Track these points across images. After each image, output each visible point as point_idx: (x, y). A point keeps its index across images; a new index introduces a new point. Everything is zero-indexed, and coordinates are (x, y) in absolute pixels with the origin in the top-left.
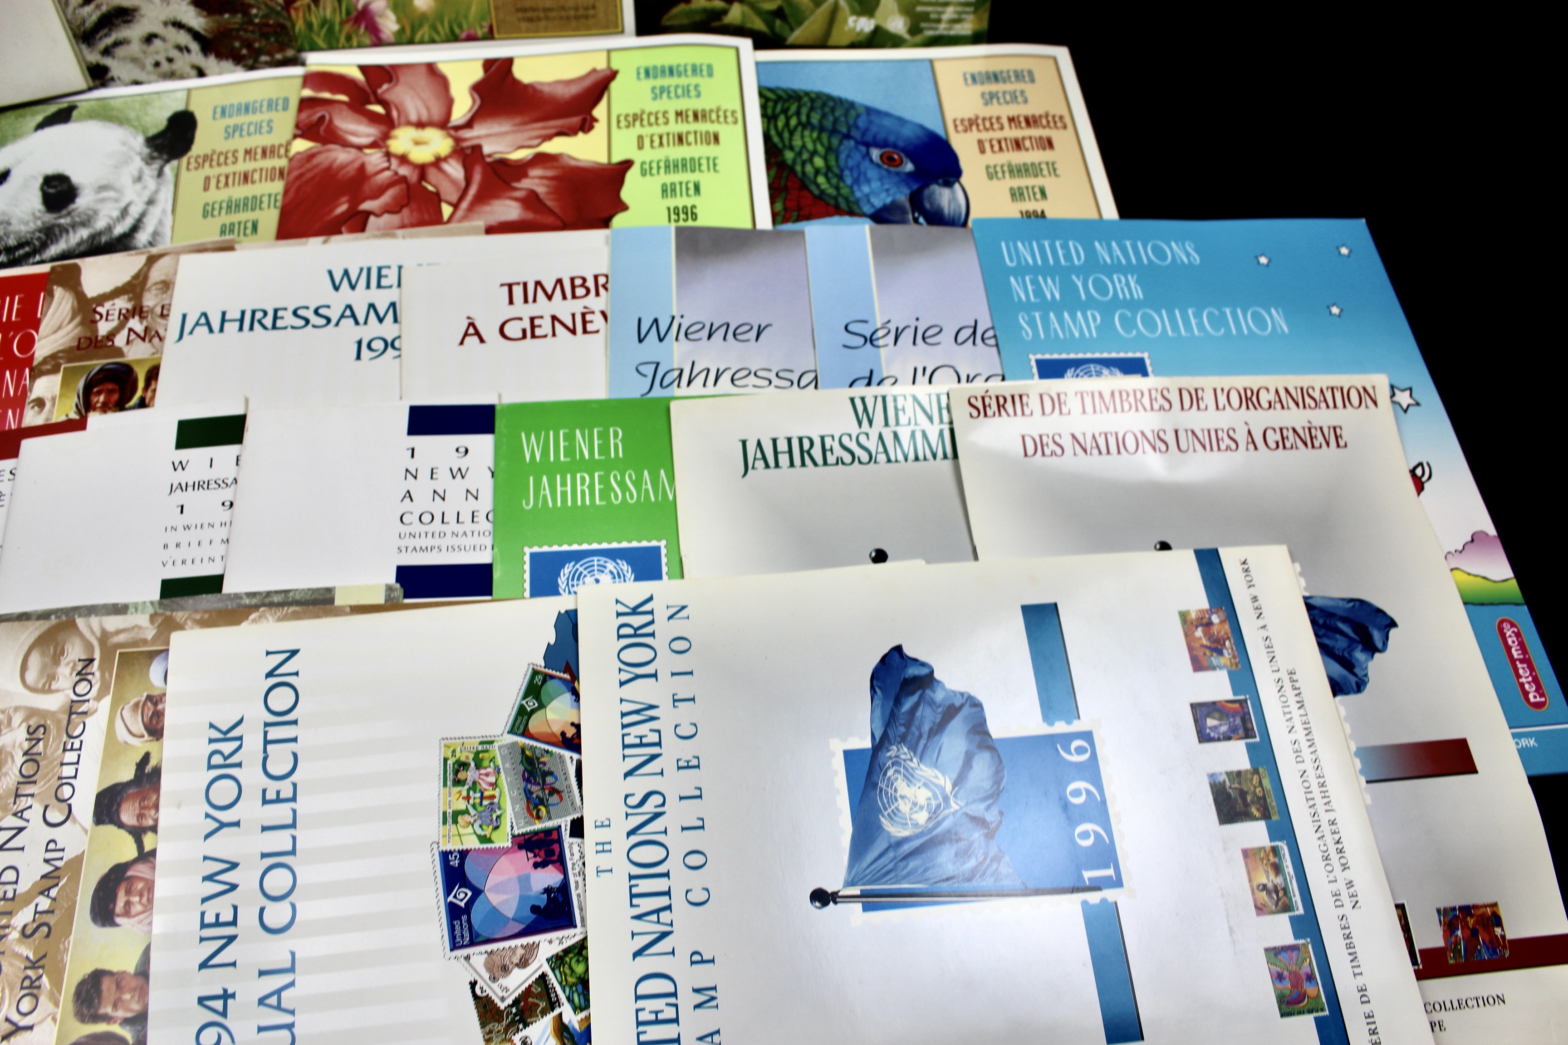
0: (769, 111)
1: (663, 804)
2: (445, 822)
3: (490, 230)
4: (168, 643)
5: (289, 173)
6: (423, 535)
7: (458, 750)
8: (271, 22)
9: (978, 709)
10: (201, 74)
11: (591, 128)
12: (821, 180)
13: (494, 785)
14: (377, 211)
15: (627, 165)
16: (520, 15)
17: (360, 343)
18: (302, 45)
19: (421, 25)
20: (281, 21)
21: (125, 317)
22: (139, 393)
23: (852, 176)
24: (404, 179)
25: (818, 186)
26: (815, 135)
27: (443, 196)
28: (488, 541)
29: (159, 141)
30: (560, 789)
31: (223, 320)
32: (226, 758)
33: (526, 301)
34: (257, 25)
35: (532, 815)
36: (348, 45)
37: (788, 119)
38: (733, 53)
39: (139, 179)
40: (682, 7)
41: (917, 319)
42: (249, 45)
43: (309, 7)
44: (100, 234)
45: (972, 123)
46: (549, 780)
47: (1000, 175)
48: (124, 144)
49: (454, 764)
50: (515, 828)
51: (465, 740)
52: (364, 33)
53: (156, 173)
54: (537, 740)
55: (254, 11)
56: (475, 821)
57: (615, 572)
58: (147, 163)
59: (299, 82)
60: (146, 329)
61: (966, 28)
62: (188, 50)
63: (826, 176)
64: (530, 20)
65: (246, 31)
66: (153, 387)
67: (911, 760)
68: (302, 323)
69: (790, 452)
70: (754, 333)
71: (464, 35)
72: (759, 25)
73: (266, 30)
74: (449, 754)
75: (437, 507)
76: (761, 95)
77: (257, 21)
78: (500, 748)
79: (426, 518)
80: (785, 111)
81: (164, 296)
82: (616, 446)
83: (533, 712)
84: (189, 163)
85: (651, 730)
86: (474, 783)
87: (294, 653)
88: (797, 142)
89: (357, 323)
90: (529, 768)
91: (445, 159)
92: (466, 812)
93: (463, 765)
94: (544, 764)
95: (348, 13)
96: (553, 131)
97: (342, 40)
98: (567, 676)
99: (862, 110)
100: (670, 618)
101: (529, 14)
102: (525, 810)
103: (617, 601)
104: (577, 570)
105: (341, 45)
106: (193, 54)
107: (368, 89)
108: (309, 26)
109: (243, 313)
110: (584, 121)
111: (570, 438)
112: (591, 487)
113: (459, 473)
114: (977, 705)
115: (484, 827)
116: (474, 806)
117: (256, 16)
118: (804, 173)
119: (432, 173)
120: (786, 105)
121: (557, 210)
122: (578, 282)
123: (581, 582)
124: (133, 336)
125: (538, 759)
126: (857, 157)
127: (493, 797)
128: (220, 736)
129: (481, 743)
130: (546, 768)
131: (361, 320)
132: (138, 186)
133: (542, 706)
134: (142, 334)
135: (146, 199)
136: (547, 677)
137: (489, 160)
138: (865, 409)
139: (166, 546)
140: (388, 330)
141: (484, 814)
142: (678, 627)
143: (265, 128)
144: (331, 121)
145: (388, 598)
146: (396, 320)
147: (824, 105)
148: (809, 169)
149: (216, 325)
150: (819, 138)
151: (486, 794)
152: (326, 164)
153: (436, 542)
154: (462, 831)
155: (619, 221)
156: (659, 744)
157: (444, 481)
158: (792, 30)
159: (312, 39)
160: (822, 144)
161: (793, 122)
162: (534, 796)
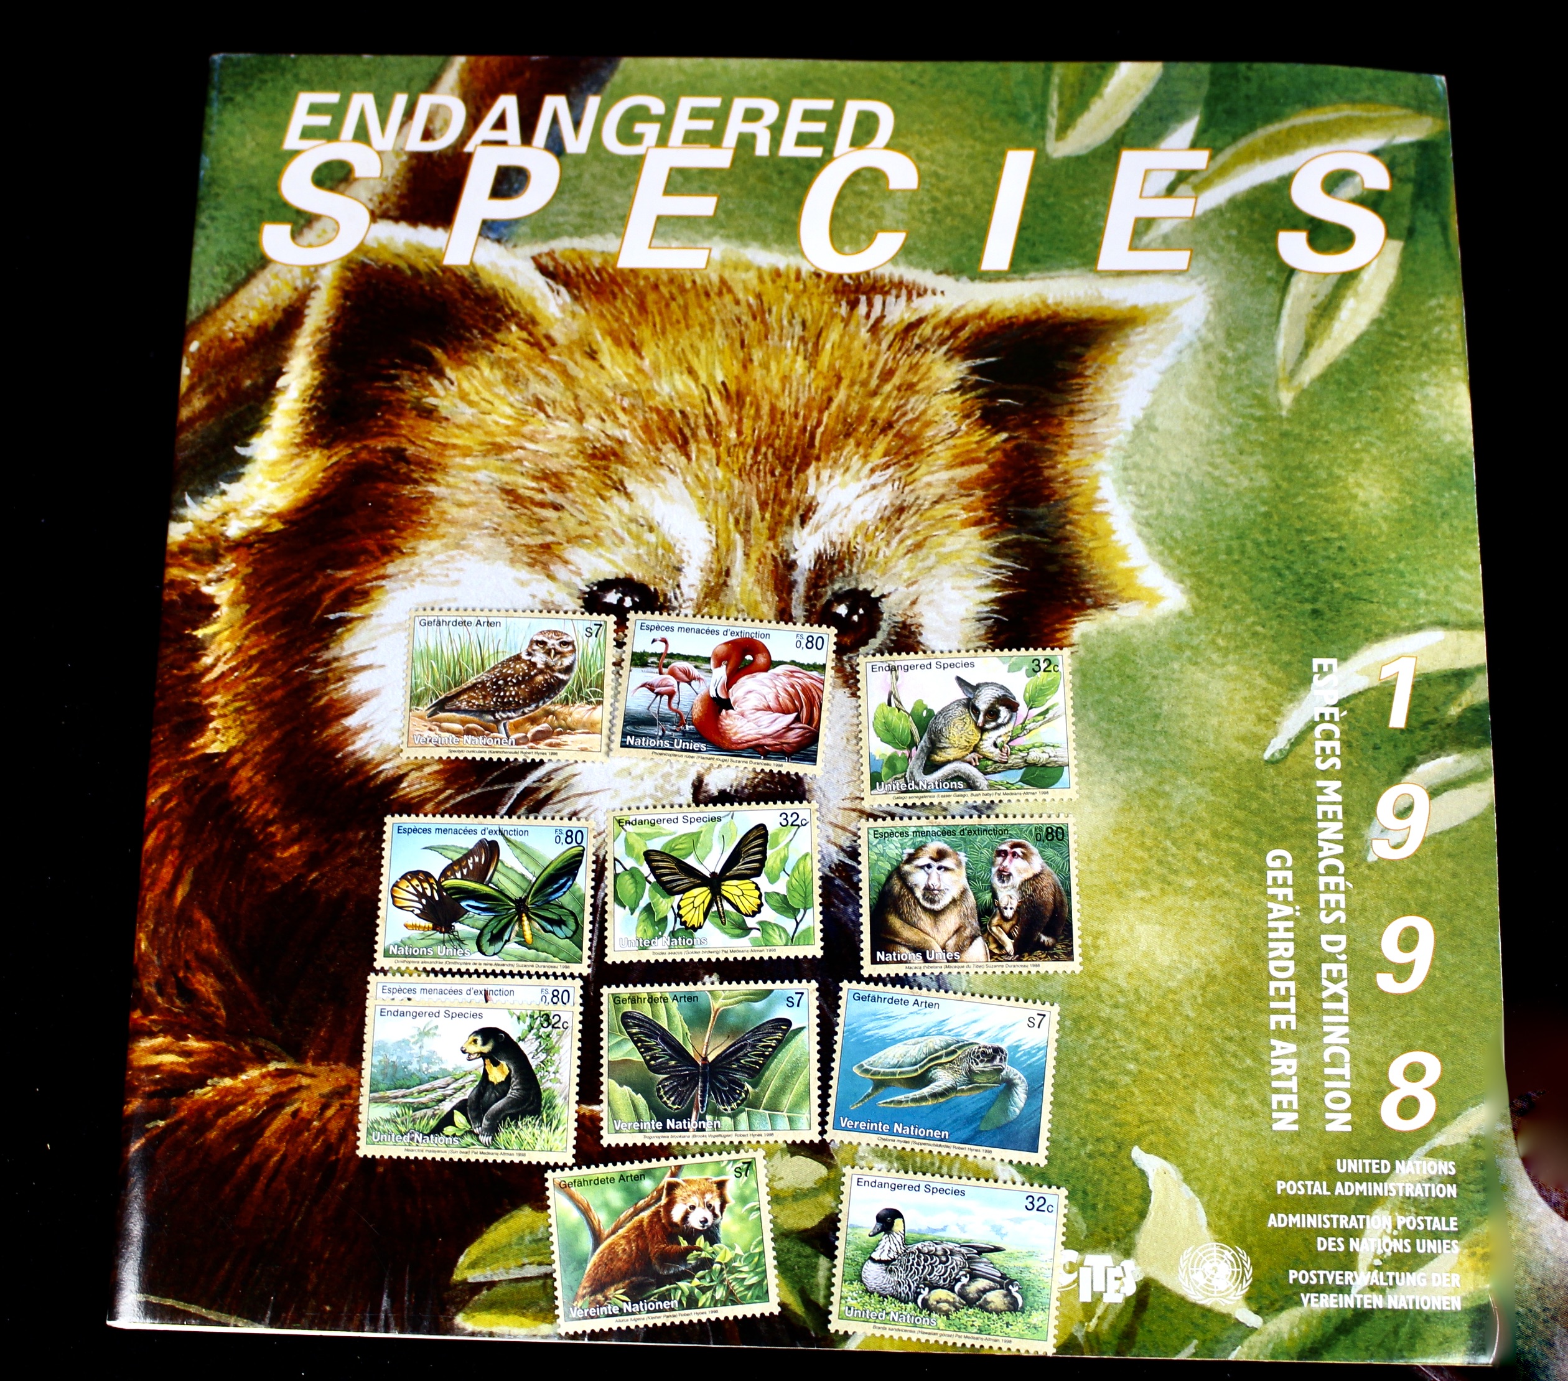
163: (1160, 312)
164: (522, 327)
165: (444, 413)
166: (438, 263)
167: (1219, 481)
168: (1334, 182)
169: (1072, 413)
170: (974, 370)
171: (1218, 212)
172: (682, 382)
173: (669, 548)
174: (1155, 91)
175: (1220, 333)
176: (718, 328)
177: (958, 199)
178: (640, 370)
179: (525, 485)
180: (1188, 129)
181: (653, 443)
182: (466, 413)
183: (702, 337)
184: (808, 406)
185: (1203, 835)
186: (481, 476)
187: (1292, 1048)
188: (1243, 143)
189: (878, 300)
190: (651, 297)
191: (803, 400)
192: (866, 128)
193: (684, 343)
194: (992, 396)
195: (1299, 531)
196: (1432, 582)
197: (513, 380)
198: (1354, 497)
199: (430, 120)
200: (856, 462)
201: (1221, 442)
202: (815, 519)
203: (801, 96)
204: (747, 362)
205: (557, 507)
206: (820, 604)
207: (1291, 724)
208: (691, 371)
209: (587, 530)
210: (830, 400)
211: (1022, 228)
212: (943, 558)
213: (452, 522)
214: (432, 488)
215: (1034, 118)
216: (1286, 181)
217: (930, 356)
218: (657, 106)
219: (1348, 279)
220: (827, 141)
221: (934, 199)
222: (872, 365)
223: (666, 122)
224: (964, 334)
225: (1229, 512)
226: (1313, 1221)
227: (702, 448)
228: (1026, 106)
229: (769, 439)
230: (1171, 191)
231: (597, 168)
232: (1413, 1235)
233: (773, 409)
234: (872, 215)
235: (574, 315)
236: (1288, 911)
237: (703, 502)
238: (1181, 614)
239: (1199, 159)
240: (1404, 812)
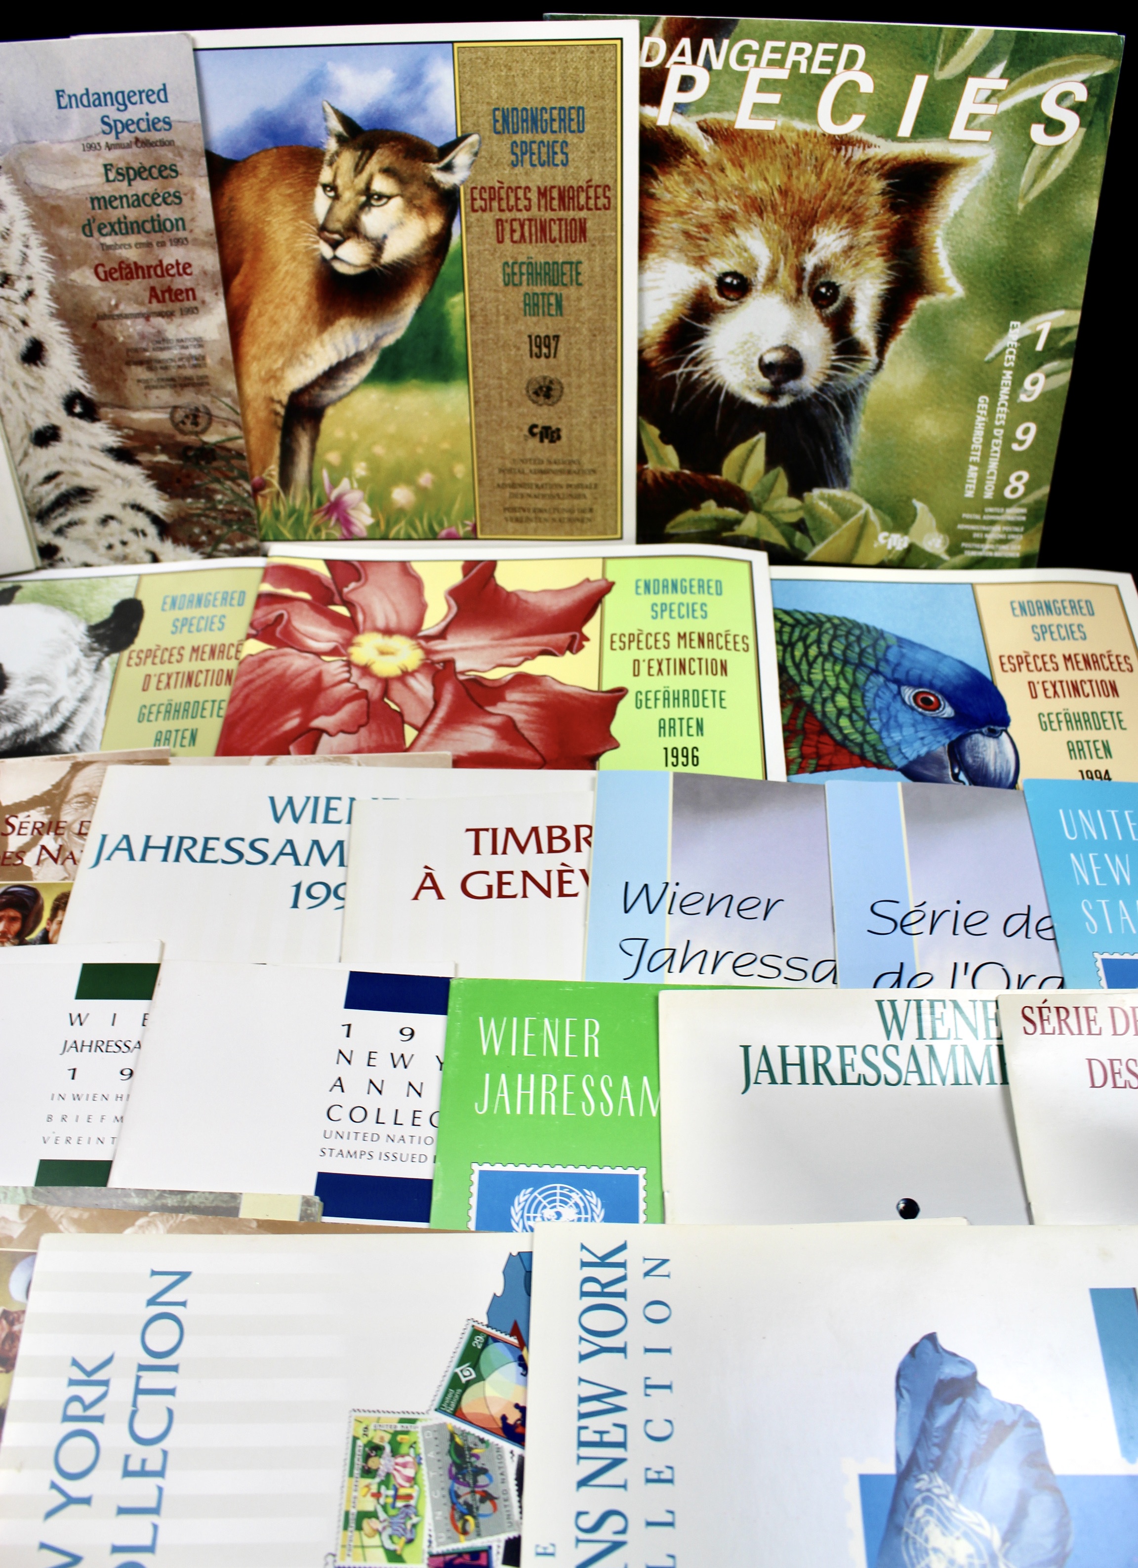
0: (786, 638)
1: (623, 1531)
2: (346, 1527)
3: (459, 762)
4: (36, 1245)
5: (237, 678)
6: (353, 1136)
7: (371, 1428)
8: (236, 509)
9: (1035, 1430)
10: (155, 559)
11: (581, 647)
12: (844, 722)
13: (412, 1480)
14: (331, 730)
15: (620, 693)
16: (508, 514)
17: (298, 886)
18: (266, 534)
19: (397, 522)
20: (247, 508)
21: (40, 831)
22: (43, 925)
23: (881, 720)
24: (364, 694)
25: (840, 729)
26: (838, 668)
27: (407, 718)
28: (430, 1151)
29: (101, 631)
30: (495, 1495)
31: (147, 846)
32: (86, 1408)
33: (494, 852)
34: (221, 511)
35: (456, 1527)
36: (316, 537)
37: (807, 648)
38: (746, 566)
39: (75, 672)
40: (690, 514)
41: (958, 902)
42: (209, 533)
43: (278, 494)
44: (25, 731)
45: (1020, 662)
46: (482, 1480)
47: (1055, 725)
48: (64, 632)
49: (365, 1446)
50: (434, 1544)
51: (382, 1415)
52: (335, 525)
53: (93, 667)
54: (470, 1423)
55: (219, 497)
56: (384, 1528)
57: (581, 1204)
58: (86, 656)
59: (260, 573)
60: (61, 849)
61: (1014, 550)
62: (144, 534)
63: (850, 717)
64: (518, 520)
65: (207, 516)
66: (59, 919)
67: (947, 1497)
68: (235, 857)
69: (802, 1064)
70: (762, 908)
71: (443, 533)
72: (776, 537)
73: (229, 516)
74: (360, 1433)
75: (372, 1102)
76: (776, 618)
77: (221, 507)
78: (425, 1429)
79: (358, 1115)
80: (803, 638)
81: (85, 811)
82: (591, 1041)
83: (469, 1384)
84: (130, 658)
85: (616, 1425)
86: (388, 1475)
87: (184, 1275)
88: (817, 677)
89: (297, 863)
90: (458, 1461)
91: (412, 674)
92: (373, 1515)
93: (375, 1449)
94: (477, 1457)
95: (320, 504)
96: (538, 649)
97: (310, 531)
98: (514, 1340)
99: (892, 641)
100: (647, 1274)
101: (518, 515)
102: (448, 1521)
103: (583, 1247)
104: (536, 1197)
105: (307, 537)
106: (149, 538)
107: (333, 587)
108: (277, 515)
109: (170, 838)
110: (573, 638)
111: (537, 1028)
112: (559, 1092)
113: (401, 1061)
114: (1033, 1424)
115: (395, 1539)
116: (384, 1507)
117: (220, 502)
118: (824, 713)
119: (396, 689)
120: (806, 631)
121: (536, 743)
122: (557, 832)
123: (539, 1215)
124: (45, 855)
125: (470, 1449)
126: (887, 696)
127: (409, 1497)
128: (82, 1377)
129: (402, 1421)
130: (479, 1464)
131: (302, 859)
132: (73, 680)
133: (480, 1378)
134: (55, 855)
135: (79, 695)
136: (489, 1339)
137: (462, 678)
138: (895, 1016)
139: (50, 1118)
140: (332, 874)
141: (396, 1520)
142: (655, 1288)
143: (217, 625)
144: (289, 621)
145: (304, 1215)
146: (342, 864)
147: (849, 633)
148: (830, 708)
149: (138, 852)
150: (842, 672)
151: (402, 1492)
152: (279, 671)
153: (368, 1146)
154: (367, 1541)
155: (607, 760)
156: (622, 1445)
157: (383, 1070)
158: (814, 544)
159: (278, 528)
160: (846, 680)
161: (813, 651)
162: (461, 1501)
163: (974, 161)
164: (692, 156)
165: (658, 196)
166: (654, 124)
167: (986, 242)
168: (1061, 98)
169: (929, 207)
170: (889, 185)
171: (1007, 112)
172: (761, 185)
173: (753, 259)
174: (988, 46)
175: (998, 174)
176: (778, 159)
177: (890, 99)
178: (743, 178)
179: (693, 230)
180: (1000, 68)
181: (748, 212)
182: (668, 197)
183: (771, 163)
184: (816, 198)
185: (956, 388)
186: (674, 225)
187: (976, 468)
188: (1024, 76)
189: (850, 148)
190: (749, 143)
191: (814, 194)
192: (852, 57)
193: (763, 166)
194: (895, 198)
195: (1015, 267)
196: (1064, 289)
197: (688, 182)
198: (1040, 253)
199: (650, 51)
200: (834, 225)
201: (990, 224)
202: (815, 249)
203: (823, 42)
204: (790, 177)
205: (706, 240)
206: (814, 287)
207: (998, 348)
208: (766, 180)
209: (719, 250)
210: (825, 195)
211: (918, 116)
212: (867, 270)
213: (662, 246)
214: (654, 231)
215: (930, 58)
216: (1040, 98)
217: (870, 177)
218: (755, 46)
219: (1059, 148)
220: (833, 66)
221: (880, 99)
222: (845, 180)
223: (759, 54)
224: (887, 167)
225: (988, 256)
226: (973, 527)
227: (769, 216)
228: (927, 51)
229: (797, 213)
230: (987, 100)
231: (726, 77)
232: (1007, 533)
233: (800, 199)
234: (851, 105)
235: (715, 151)
236: (983, 419)
237: (768, 240)
238: (961, 300)
239: (1002, 84)
240: (1034, 383)
